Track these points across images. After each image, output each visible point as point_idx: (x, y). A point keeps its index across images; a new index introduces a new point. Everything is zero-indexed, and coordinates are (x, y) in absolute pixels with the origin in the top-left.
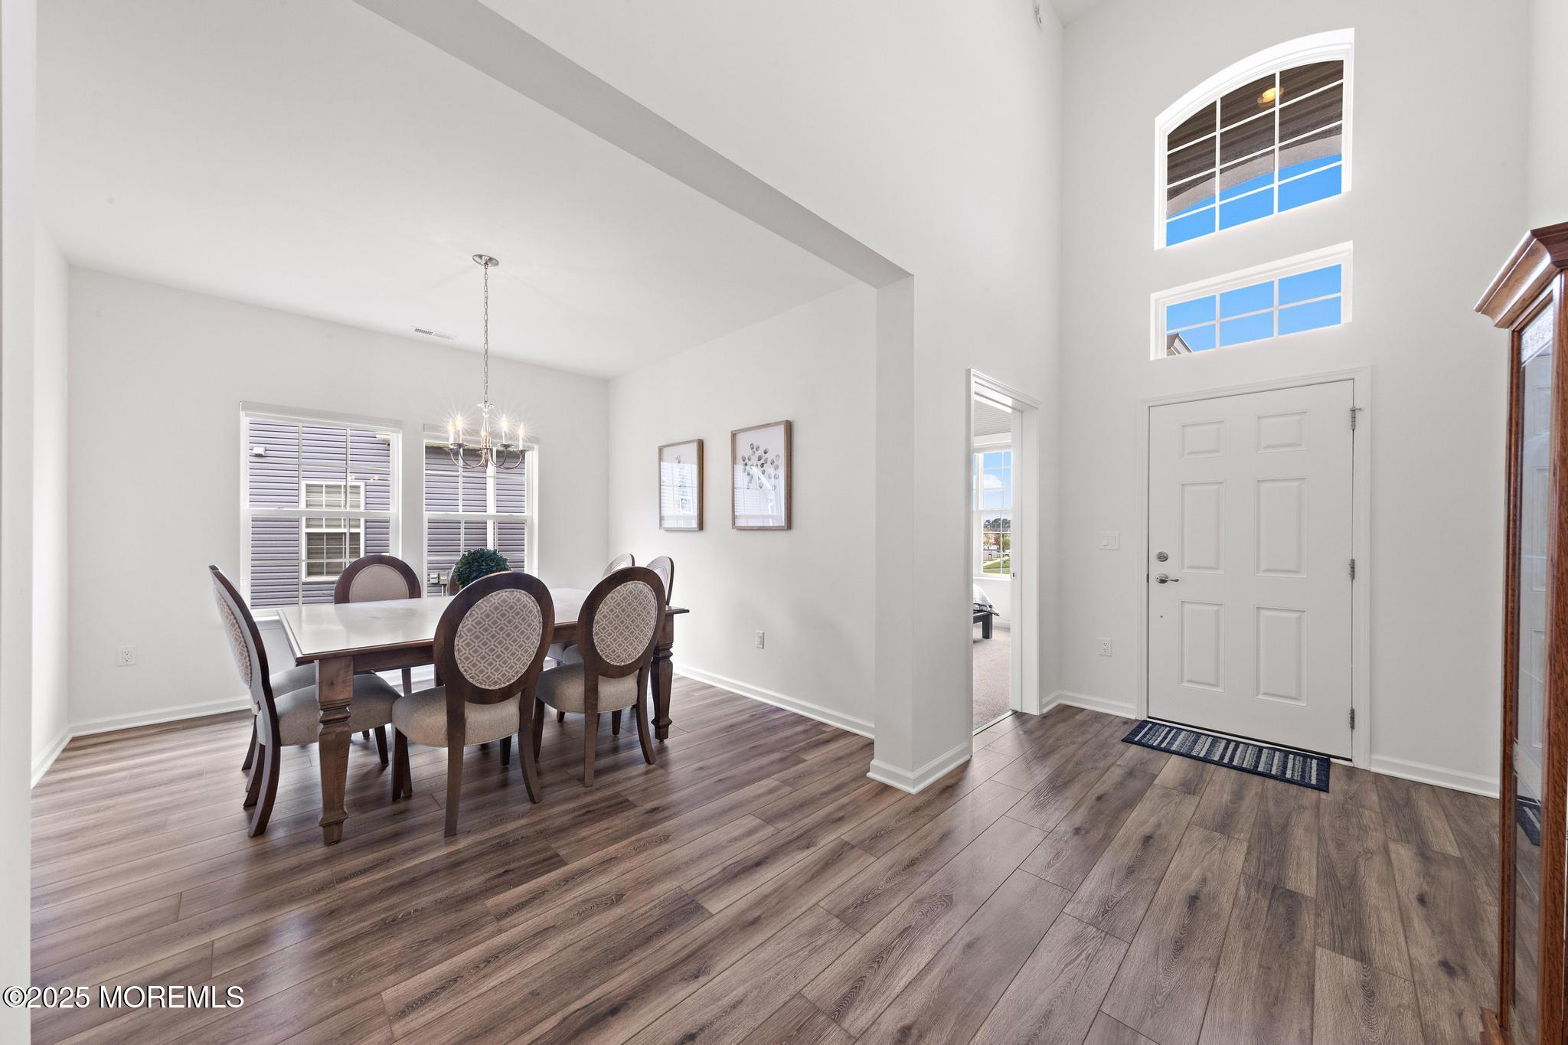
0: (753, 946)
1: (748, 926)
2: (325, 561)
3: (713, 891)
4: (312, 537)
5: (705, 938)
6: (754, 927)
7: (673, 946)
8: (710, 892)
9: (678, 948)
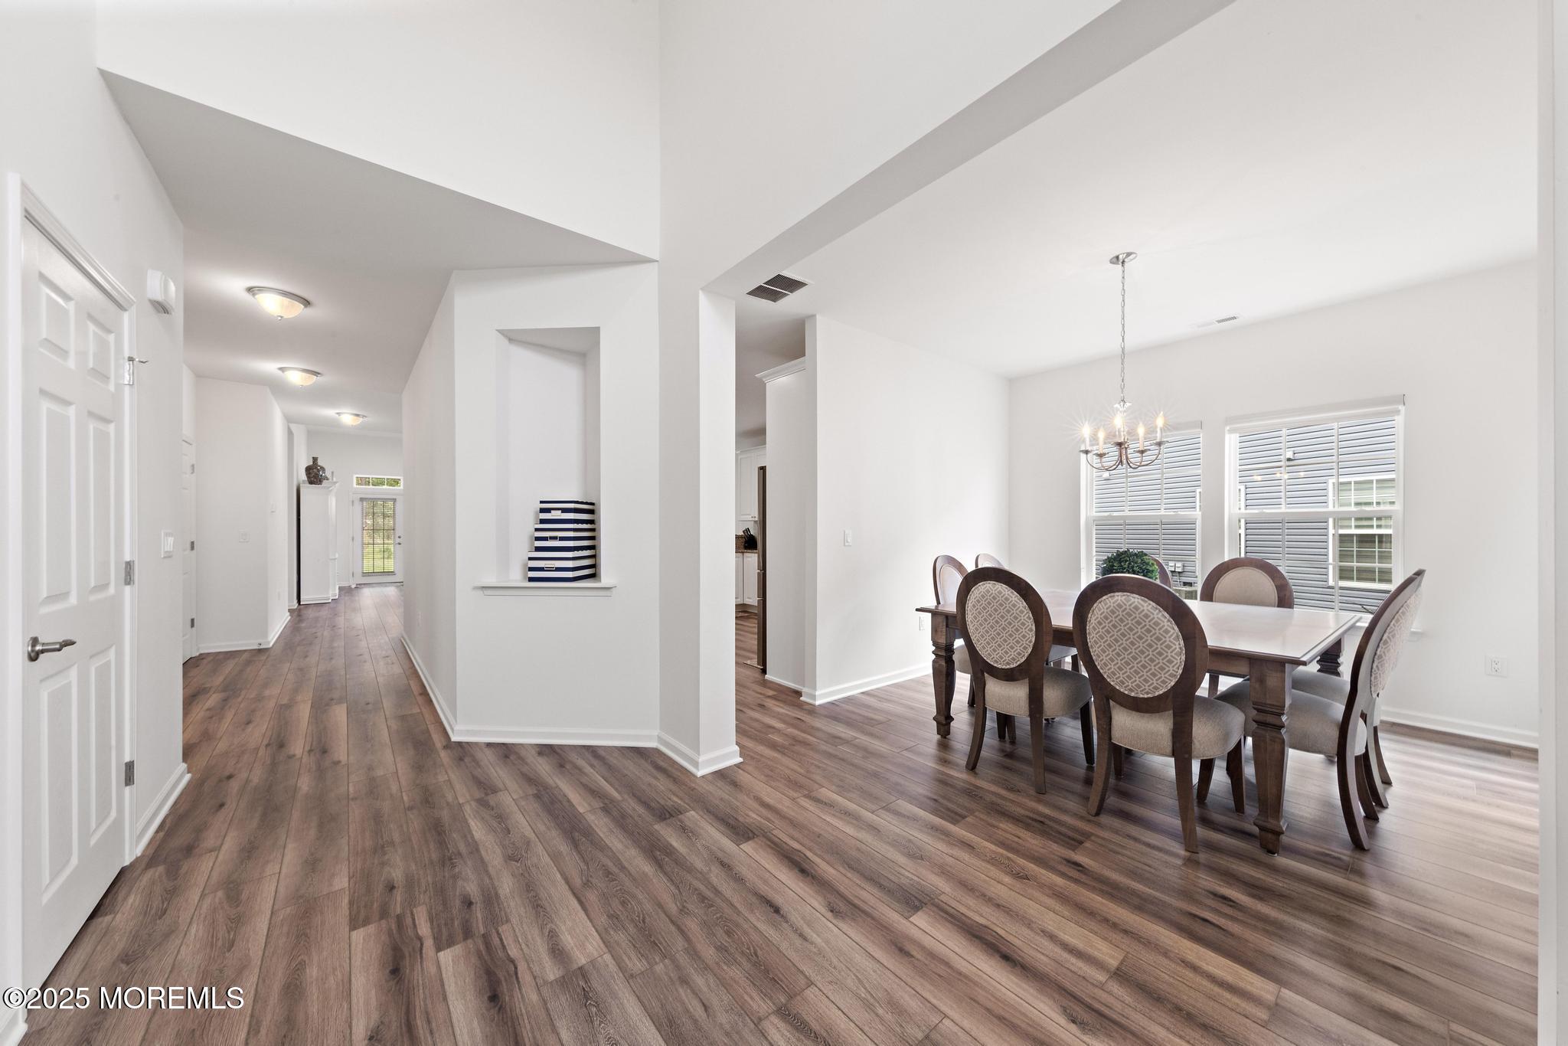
0: (870, 949)
1: (896, 946)
2: (1355, 564)
3: (943, 917)
4: (1344, 539)
5: (876, 914)
6: (897, 952)
7: (864, 895)
8: (940, 915)
9: (862, 898)
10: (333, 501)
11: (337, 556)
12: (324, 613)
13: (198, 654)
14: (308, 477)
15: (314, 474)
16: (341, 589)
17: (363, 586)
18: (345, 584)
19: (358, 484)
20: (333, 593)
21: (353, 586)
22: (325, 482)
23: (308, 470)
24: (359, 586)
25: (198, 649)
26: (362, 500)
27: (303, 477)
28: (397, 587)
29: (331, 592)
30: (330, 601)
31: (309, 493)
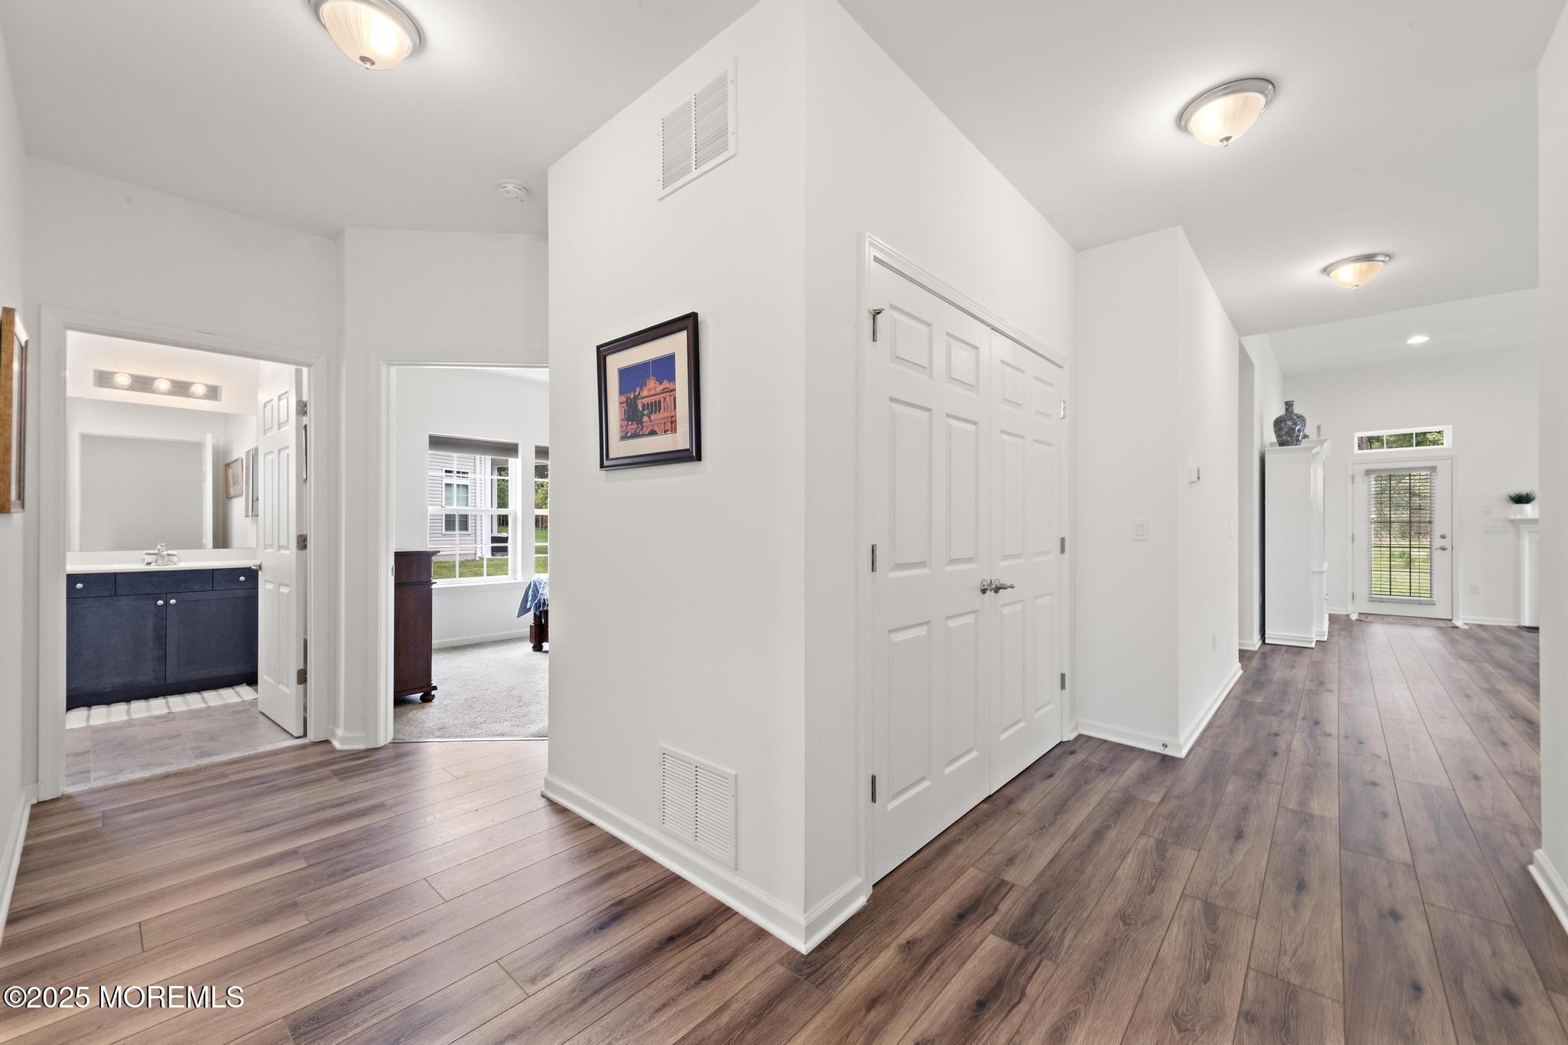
10: (1318, 474)
11: (1326, 566)
12: (1301, 674)
13: (1072, 737)
14: (1278, 436)
15: (1288, 430)
16: (1333, 619)
17: (1370, 618)
18: (1340, 611)
19: (1360, 447)
20: (1320, 630)
21: (1354, 617)
22: (1304, 443)
23: (1278, 423)
24: (1365, 618)
25: (1076, 726)
26: (1368, 472)
27: (1271, 437)
28: (1440, 628)
29: (1314, 629)
30: (1313, 645)
31: (1280, 461)
